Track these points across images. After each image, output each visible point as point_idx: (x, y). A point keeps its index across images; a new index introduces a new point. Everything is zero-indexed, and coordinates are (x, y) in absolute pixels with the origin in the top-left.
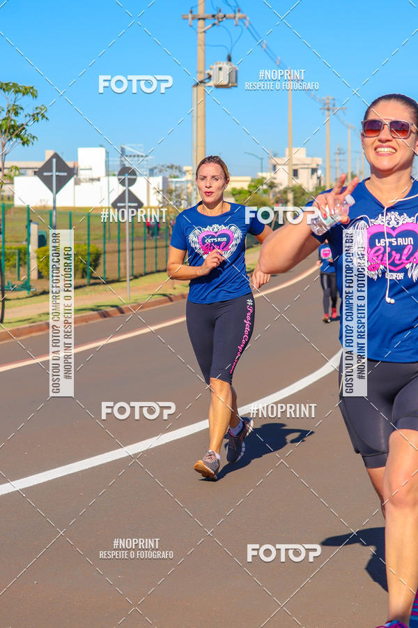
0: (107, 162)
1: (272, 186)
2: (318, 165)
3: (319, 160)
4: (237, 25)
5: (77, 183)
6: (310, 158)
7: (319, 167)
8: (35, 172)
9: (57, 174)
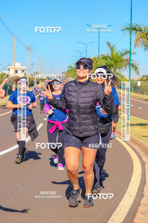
1: (8, 76)
2: (24, 69)
3: (25, 67)
6: (22, 67)
7: (25, 70)
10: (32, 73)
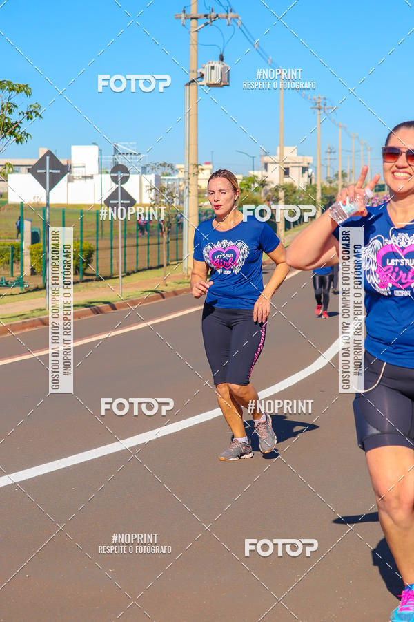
0: (100, 160)
1: (263, 184)
2: (309, 164)
3: (310, 159)
4: (229, 25)
5: (70, 180)
6: (301, 157)
7: (310, 166)
8: (28, 169)
9: (51, 171)
10: (329, 175)
